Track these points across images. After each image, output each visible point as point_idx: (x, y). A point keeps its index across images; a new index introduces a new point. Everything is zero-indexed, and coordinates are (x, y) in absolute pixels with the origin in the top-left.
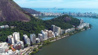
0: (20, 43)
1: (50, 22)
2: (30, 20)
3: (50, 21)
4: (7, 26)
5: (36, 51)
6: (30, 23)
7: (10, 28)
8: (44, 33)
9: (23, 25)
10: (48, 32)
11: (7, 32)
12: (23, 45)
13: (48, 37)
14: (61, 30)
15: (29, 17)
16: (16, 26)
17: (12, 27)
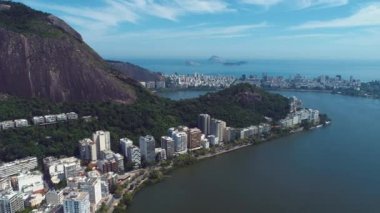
0: (114, 157)
1: (193, 106)
2: (135, 98)
3: (194, 103)
4: (73, 115)
5: (156, 177)
6: (136, 108)
7: (81, 121)
8: (178, 135)
9: (118, 112)
10: (188, 132)
11: (76, 130)
12: (122, 164)
13: (188, 147)
14: (228, 128)
15: (130, 92)
16: (97, 114)
17: (87, 118)
